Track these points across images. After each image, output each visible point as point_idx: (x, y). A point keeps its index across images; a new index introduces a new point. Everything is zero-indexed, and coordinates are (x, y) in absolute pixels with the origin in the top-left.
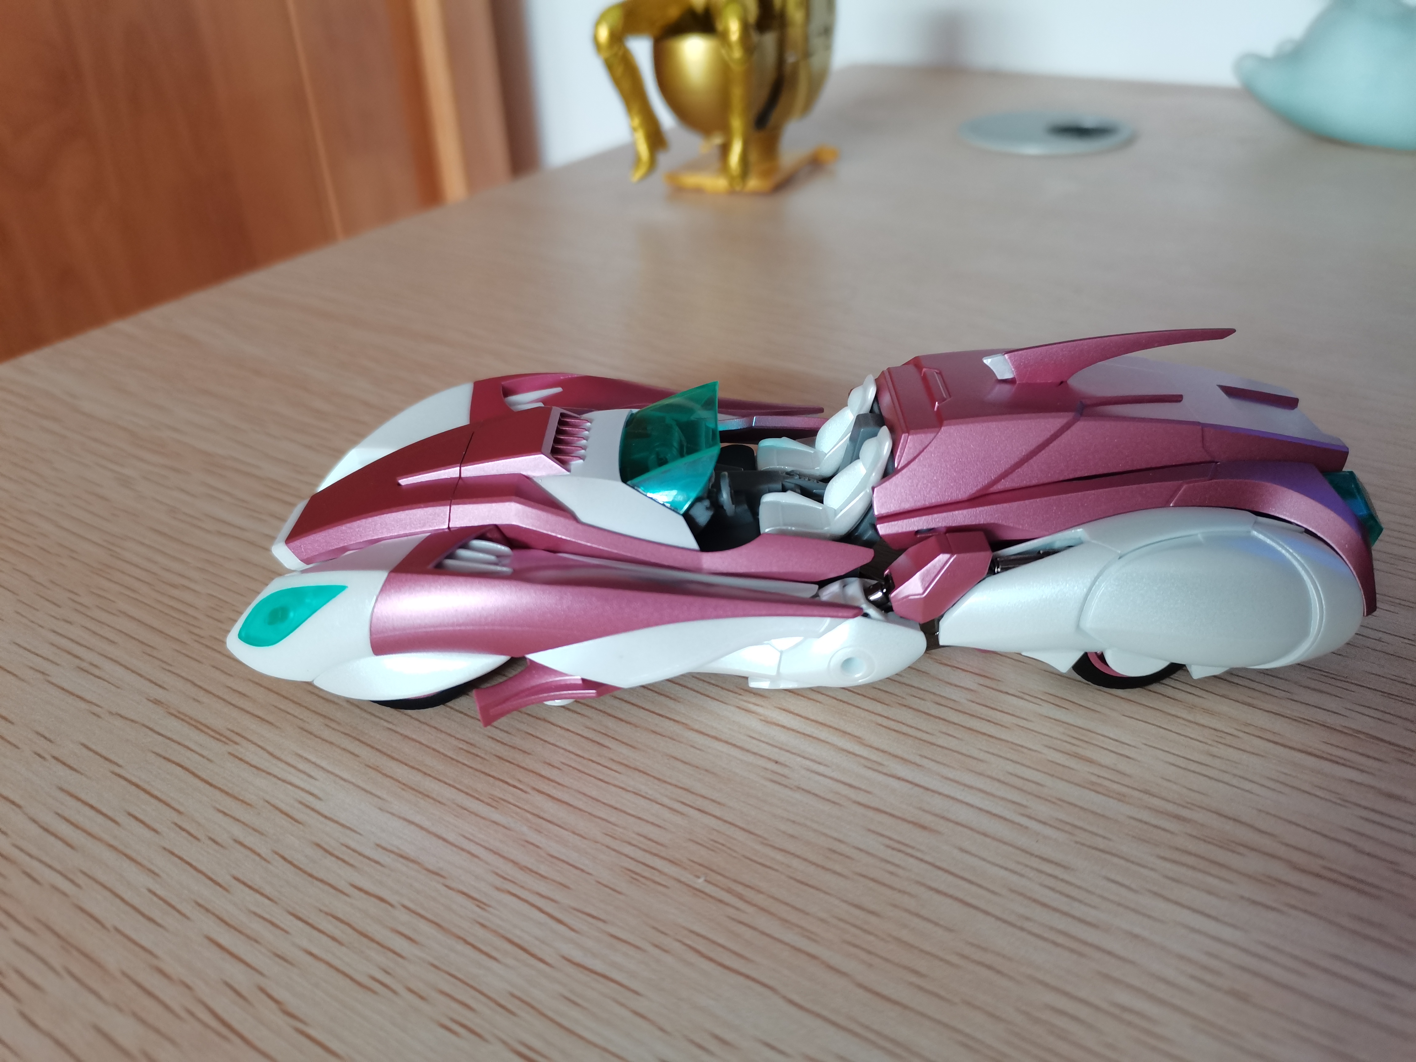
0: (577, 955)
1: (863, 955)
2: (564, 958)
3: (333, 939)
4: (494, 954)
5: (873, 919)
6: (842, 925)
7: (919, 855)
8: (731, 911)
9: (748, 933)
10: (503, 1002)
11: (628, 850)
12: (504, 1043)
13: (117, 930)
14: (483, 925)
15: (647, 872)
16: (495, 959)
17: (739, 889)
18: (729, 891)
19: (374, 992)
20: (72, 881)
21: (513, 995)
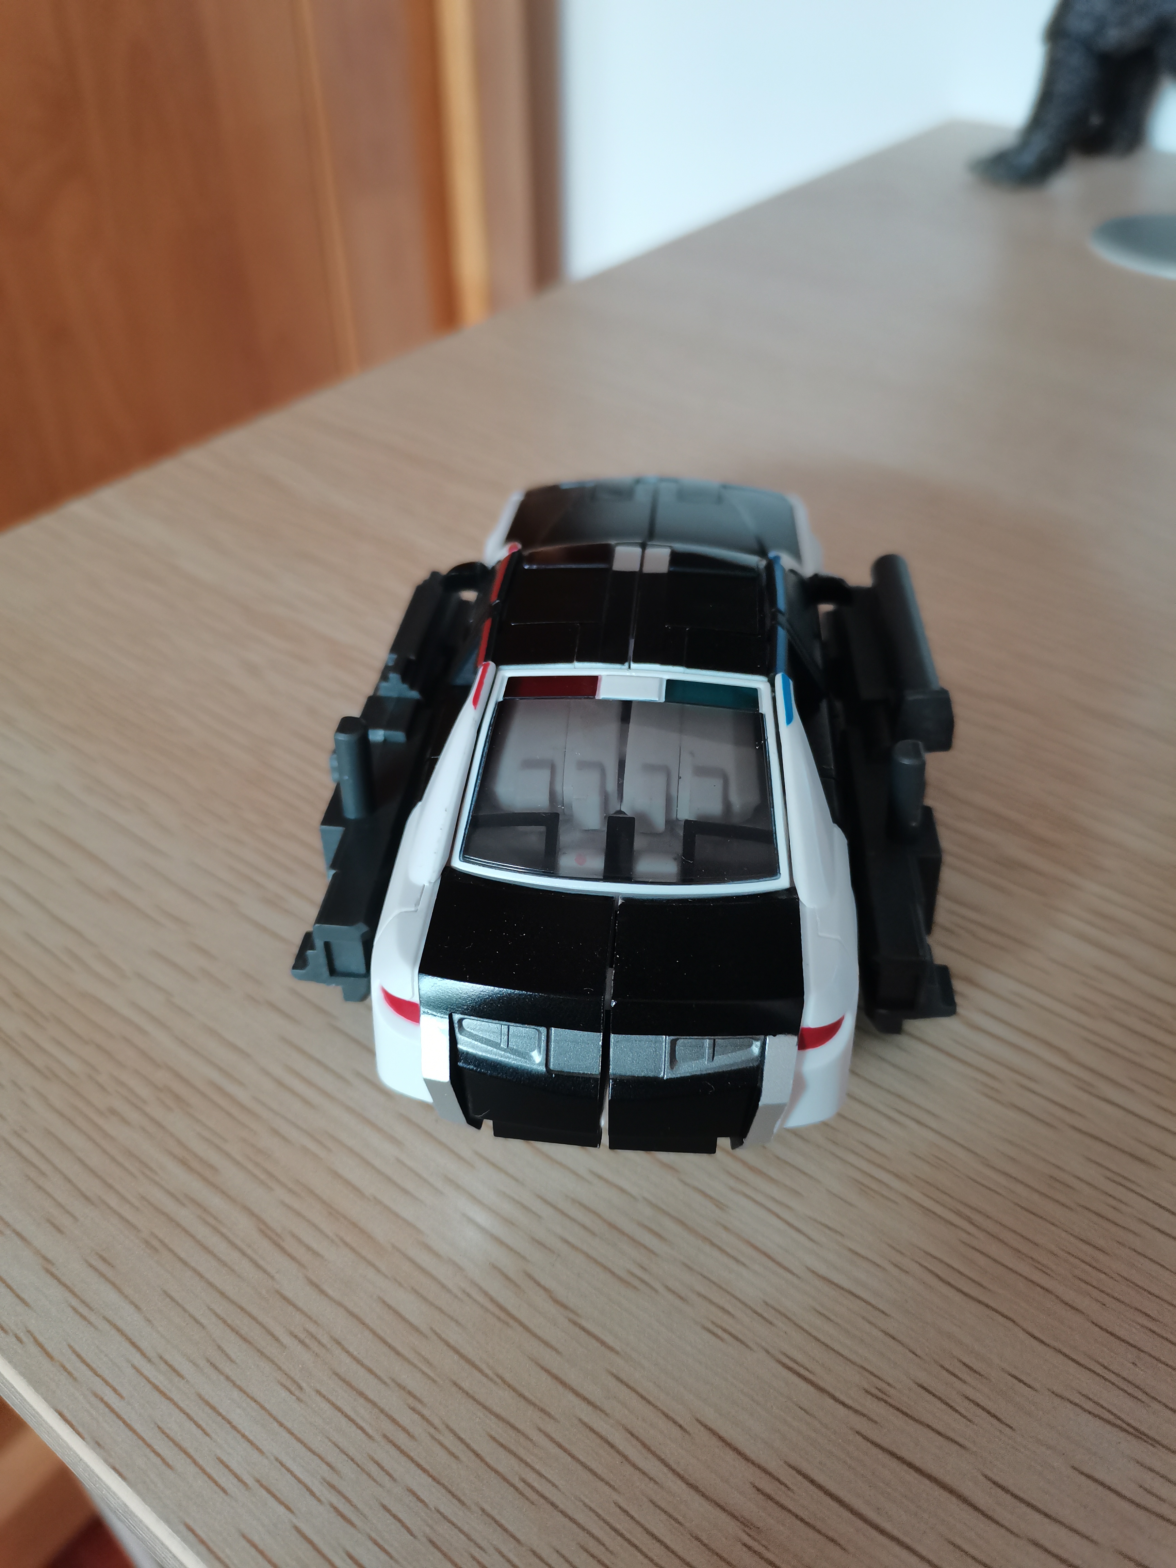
0: (823, 1270)
1: (1095, 1293)
2: (808, 1269)
3: (584, 1227)
4: (742, 1259)
5: (1101, 1256)
6: (1072, 1259)
7: (1138, 1190)
8: (964, 1236)
9: (982, 1260)
10: (760, 1311)
11: (852, 1158)
12: (767, 1352)
13: (375, 1198)
14: (726, 1228)
15: (874, 1185)
16: (744, 1265)
17: (967, 1212)
18: (959, 1214)
19: (635, 1288)
20: (320, 1142)
21: (766, 1303)
